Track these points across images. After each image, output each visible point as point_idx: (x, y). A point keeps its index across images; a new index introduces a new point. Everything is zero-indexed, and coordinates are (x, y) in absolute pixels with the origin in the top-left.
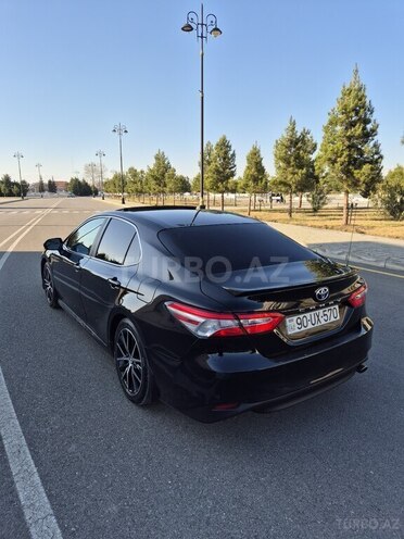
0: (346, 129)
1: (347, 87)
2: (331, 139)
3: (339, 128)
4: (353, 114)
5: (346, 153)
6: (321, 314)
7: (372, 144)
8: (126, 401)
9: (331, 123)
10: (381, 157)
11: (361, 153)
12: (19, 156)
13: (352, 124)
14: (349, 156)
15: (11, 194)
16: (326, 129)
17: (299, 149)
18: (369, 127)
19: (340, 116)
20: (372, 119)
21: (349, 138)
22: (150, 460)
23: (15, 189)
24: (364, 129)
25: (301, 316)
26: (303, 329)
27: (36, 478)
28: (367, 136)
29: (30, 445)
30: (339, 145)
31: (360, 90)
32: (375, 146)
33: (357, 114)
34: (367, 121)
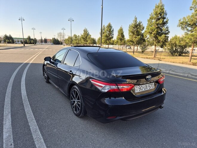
0: (156, 21)
1: (157, 5)
2: (151, 25)
3: (154, 21)
4: (159, 15)
5: (156, 30)
6: (148, 86)
7: (166, 27)
8: (74, 115)
9: (151, 18)
10: (169, 32)
11: (162, 30)
12: (34, 29)
13: (159, 19)
14: (157, 31)
15: (30, 43)
16: (149, 21)
17: (138, 28)
18: (165, 20)
19: (154, 16)
20: (166, 17)
21: (157, 24)
22: (83, 136)
23: (32, 41)
24: (163, 21)
25: (140, 86)
26: (141, 91)
27: (42, 140)
28: (164, 24)
29: (40, 129)
30: (153, 27)
31: (162, 6)
32: (167, 28)
33: (161, 15)
34: (164, 18)
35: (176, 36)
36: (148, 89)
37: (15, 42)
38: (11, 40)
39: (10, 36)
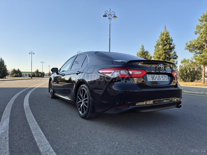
0: (163, 47)
1: (163, 32)
2: (158, 50)
3: (160, 47)
4: (165, 41)
5: (164, 55)
7: (173, 52)
9: (157, 45)
10: (177, 57)
11: (170, 55)
12: (43, 62)
13: (165, 45)
14: (165, 56)
15: (38, 76)
16: (155, 47)
17: (145, 55)
18: (172, 46)
19: (161, 42)
20: (173, 44)
21: (165, 50)
23: (40, 75)
24: (170, 47)
25: (153, 75)
26: (154, 80)
28: (171, 49)
30: (161, 52)
31: (167, 33)
32: (175, 53)
33: (167, 41)
34: (171, 44)
35: (185, 59)
36: (162, 80)
37: (23, 76)
38: (18, 74)
39: (18, 70)
